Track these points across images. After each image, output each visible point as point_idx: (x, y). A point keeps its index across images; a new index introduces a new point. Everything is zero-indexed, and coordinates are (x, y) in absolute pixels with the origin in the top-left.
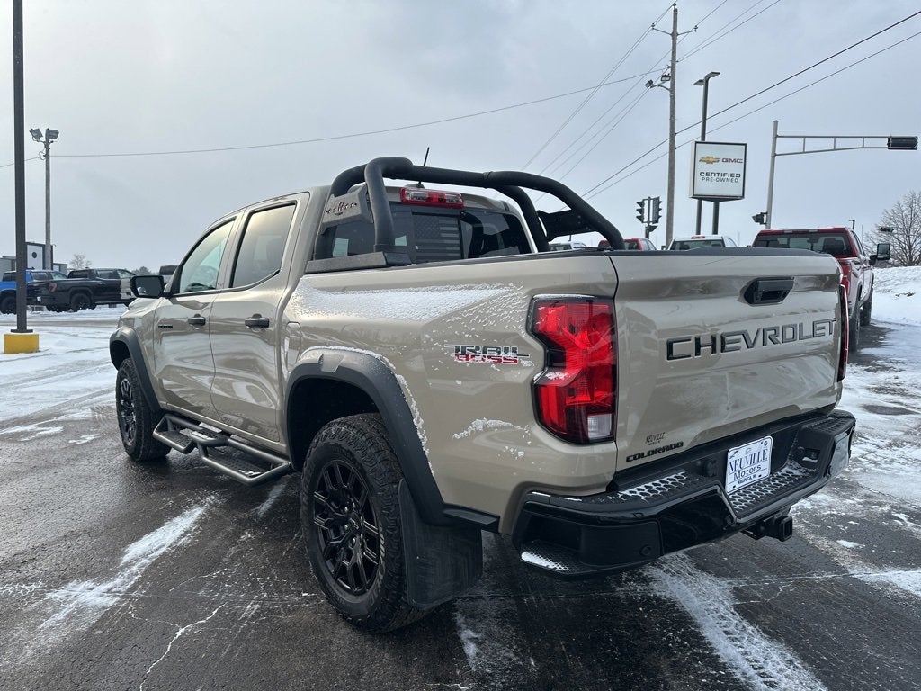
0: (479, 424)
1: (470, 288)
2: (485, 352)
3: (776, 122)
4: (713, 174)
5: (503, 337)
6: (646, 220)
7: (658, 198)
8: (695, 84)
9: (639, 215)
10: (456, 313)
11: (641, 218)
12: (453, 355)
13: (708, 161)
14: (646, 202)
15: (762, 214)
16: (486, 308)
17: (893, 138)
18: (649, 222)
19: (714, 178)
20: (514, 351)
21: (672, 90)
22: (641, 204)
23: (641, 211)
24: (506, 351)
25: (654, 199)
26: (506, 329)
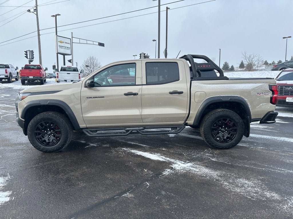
0: (261, 104)
1: (256, 83)
2: (263, 93)
3: (72, 33)
4: (63, 47)
5: (266, 91)
6: (29, 58)
7: (33, 51)
8: (51, 16)
9: (26, 56)
10: (257, 87)
11: (27, 57)
12: (257, 94)
13: (61, 42)
14: (28, 52)
15: (71, 60)
16: (262, 86)
17: (100, 43)
18: (30, 59)
19: (63, 48)
20: (268, 93)
21: (37, 15)
22: (26, 52)
23: (26, 54)
24: (266, 93)
25: (31, 51)
26: (266, 89)
